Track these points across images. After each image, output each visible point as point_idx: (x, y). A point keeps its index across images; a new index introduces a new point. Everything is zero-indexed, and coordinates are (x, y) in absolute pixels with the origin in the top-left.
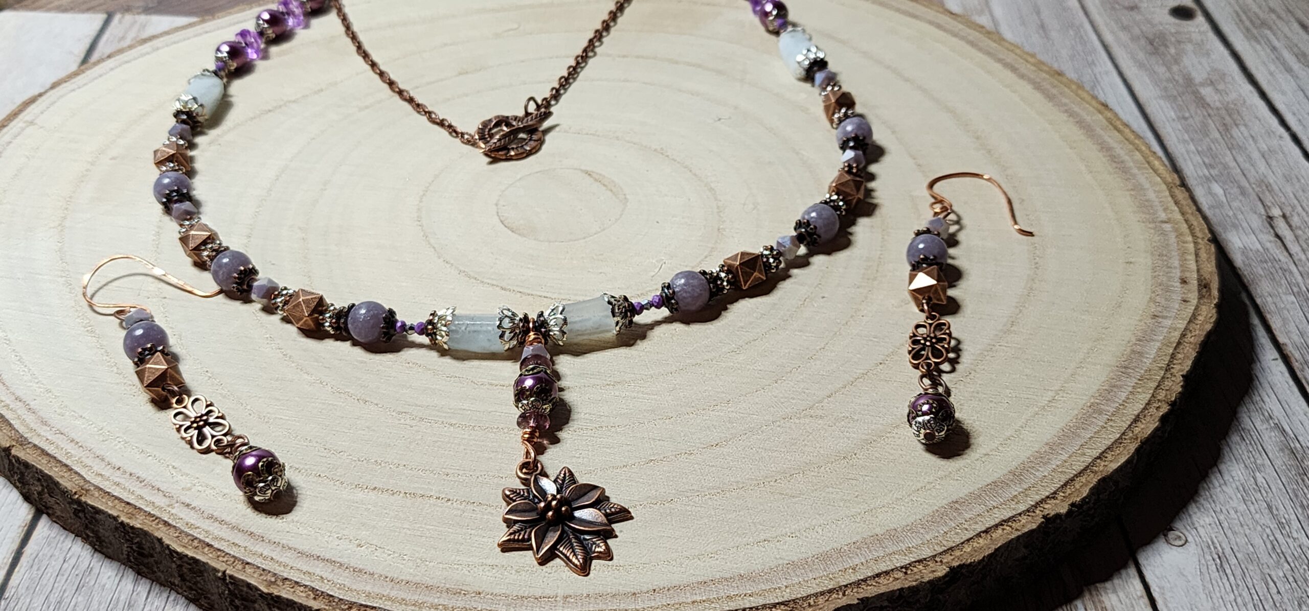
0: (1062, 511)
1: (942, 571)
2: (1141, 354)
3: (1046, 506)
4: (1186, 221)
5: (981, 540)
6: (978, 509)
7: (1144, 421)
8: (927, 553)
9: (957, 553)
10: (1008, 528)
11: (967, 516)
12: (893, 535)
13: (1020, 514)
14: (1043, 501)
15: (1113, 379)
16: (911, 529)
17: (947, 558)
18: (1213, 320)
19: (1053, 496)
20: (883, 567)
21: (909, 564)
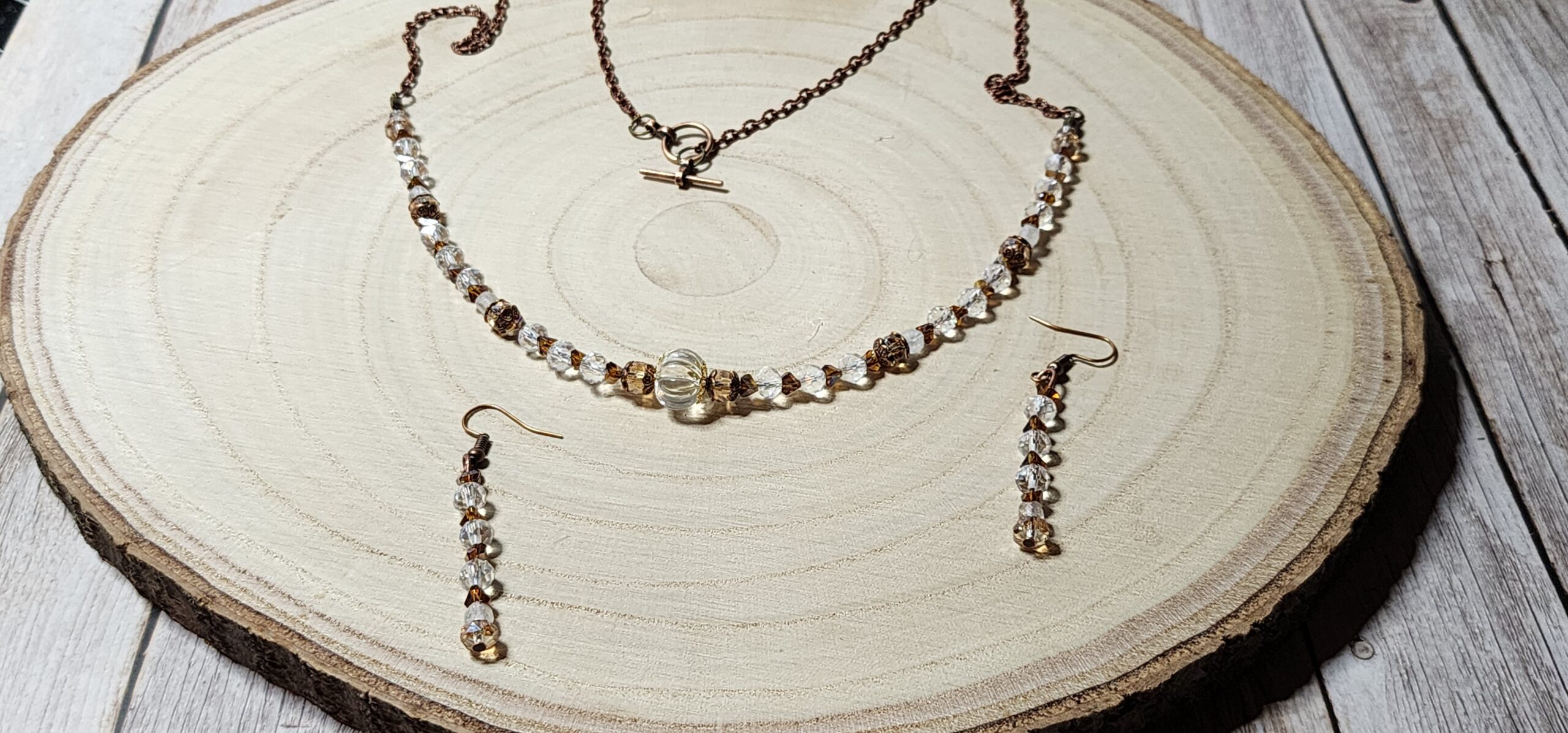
0: (1243, 632)
1: (1116, 700)
2: (1336, 446)
3: (1228, 626)
4: (1395, 280)
5: (1158, 665)
6: (1156, 629)
7: (1335, 527)
8: (1101, 679)
9: (1133, 680)
10: (1186, 651)
11: (1144, 637)
12: (1065, 658)
13: (1199, 635)
14: (1224, 620)
15: (1305, 476)
16: (1084, 651)
17: (1122, 685)
18: (1416, 405)
19: (1235, 615)
20: (1056, 695)
21: (1083, 692)
